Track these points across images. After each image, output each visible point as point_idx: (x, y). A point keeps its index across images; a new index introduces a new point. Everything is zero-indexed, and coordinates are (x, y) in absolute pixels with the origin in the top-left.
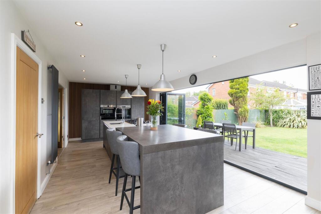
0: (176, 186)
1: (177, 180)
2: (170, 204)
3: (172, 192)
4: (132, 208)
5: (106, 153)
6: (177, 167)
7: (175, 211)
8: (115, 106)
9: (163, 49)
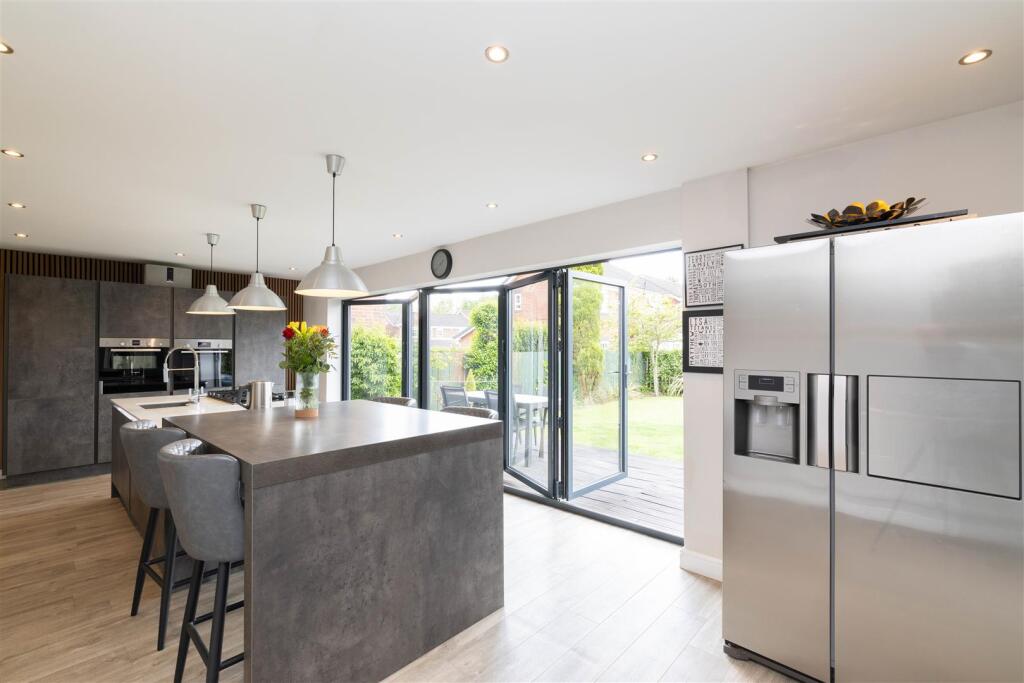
0: (363, 574)
1: (366, 554)
2: (346, 626)
3: (350, 593)
4: (215, 664)
5: (126, 514)
6: (368, 519)
7: (361, 644)
8: (165, 343)
9: (334, 169)
